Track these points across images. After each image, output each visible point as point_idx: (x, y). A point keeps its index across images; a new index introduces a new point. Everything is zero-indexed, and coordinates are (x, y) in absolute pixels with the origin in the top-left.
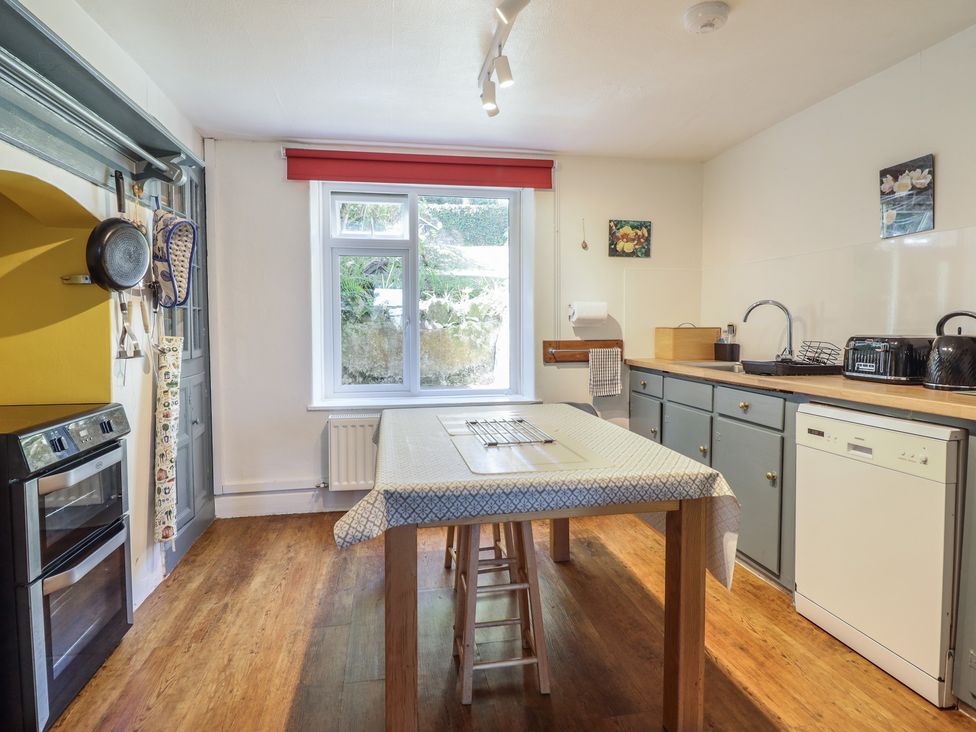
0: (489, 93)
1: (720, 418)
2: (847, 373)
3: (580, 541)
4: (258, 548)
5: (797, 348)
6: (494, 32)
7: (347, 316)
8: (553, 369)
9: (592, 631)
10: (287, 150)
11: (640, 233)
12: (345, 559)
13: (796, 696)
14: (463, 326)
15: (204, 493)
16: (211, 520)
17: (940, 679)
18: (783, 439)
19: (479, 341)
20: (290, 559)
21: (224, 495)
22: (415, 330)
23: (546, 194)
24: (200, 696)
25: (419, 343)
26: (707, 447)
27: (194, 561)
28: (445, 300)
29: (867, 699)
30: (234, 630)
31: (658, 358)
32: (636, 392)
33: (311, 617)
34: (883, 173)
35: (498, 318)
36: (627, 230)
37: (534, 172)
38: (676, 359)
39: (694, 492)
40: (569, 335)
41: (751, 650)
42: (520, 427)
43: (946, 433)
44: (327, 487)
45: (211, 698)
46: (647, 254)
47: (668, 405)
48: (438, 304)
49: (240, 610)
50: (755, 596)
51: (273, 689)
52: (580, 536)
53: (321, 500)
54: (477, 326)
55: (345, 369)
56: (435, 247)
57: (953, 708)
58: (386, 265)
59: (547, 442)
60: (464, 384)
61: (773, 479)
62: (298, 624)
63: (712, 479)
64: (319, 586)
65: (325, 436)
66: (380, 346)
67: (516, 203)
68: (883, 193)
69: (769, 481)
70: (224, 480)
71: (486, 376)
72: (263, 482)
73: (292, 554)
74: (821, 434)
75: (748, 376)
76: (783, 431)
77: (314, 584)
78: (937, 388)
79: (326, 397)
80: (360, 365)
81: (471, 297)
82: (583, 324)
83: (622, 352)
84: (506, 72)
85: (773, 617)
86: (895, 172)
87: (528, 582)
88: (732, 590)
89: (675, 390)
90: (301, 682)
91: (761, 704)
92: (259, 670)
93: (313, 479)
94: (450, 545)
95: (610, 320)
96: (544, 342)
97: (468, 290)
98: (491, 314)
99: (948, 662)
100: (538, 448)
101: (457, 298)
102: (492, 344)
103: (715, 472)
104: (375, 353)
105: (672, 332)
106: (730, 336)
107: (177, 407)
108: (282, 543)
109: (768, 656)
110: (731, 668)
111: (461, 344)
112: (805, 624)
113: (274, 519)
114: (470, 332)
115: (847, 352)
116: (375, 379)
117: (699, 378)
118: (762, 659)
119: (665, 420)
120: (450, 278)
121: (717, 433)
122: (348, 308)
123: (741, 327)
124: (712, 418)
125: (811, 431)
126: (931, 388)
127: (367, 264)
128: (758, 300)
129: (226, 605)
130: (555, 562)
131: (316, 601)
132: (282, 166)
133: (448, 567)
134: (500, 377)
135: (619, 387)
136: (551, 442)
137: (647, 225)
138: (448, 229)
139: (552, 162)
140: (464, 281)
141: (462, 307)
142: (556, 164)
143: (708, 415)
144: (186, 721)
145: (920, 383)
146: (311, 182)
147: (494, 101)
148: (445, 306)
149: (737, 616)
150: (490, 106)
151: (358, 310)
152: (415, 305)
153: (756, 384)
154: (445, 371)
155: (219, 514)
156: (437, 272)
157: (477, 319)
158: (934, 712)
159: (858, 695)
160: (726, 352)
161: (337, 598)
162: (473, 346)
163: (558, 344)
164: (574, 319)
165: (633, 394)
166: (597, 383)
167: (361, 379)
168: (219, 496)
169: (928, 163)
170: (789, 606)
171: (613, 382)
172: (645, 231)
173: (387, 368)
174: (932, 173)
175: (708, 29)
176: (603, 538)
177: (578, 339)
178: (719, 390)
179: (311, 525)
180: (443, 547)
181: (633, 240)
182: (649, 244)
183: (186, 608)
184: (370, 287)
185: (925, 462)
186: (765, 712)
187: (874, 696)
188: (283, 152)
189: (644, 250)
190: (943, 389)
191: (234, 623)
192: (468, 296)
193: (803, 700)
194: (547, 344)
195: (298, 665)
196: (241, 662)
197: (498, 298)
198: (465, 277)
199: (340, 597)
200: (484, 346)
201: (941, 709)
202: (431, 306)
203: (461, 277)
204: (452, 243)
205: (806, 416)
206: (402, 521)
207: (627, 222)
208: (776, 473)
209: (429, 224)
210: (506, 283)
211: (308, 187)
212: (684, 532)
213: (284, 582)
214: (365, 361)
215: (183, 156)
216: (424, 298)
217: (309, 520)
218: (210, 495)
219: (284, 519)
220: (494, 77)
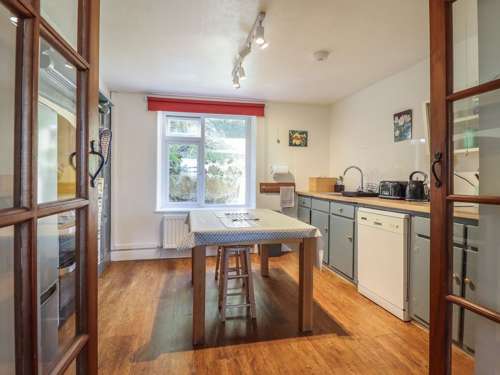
0: (236, 80)
1: (332, 216)
2: (380, 196)
3: (273, 269)
4: (132, 272)
5: (364, 186)
6: (238, 58)
7: (172, 171)
8: (264, 195)
9: (275, 299)
10: (148, 98)
11: (303, 136)
12: (171, 276)
13: (351, 318)
14: (225, 176)
15: (107, 249)
16: (108, 262)
17: (404, 310)
18: (354, 222)
19: (232, 183)
20: (147, 276)
21: (115, 250)
22: (203, 179)
23: (262, 119)
24: (116, 321)
25: (204, 184)
26: (327, 228)
27: (104, 277)
28: (217, 164)
29: (377, 319)
30: (127, 300)
31: (310, 191)
32: (301, 206)
33: (159, 295)
34: (395, 116)
35: (241, 173)
36: (297, 135)
37: (256, 109)
38: (317, 192)
39: (308, 235)
40: (271, 180)
41: (337, 305)
42: (246, 215)
43: (403, 216)
44: (162, 247)
45: (121, 321)
46: (306, 145)
47: (313, 211)
48: (213, 166)
49: (128, 293)
50: (343, 287)
51: (146, 318)
52: (274, 267)
53: (159, 253)
54: (231, 177)
55: (170, 195)
56: (211, 138)
57: (409, 321)
58: (188, 147)
59: (256, 220)
60: (225, 203)
61: (350, 239)
62: (153, 298)
63: (315, 230)
64: (161, 285)
65: (162, 224)
66: (186, 185)
67: (249, 122)
68: (395, 123)
69: (349, 240)
70: (116, 243)
71: (235, 199)
72: (133, 245)
73: (147, 274)
74: (366, 219)
75: (344, 198)
76: (354, 219)
77: (158, 285)
78: (409, 201)
79: (162, 207)
80: (177, 194)
81: (228, 163)
82: (277, 176)
83: (294, 188)
84: (243, 74)
85: (349, 294)
86: (399, 115)
87: (248, 274)
88: (322, 271)
89: (316, 204)
90: (157, 316)
91: (337, 320)
92: (139, 312)
93: (155, 243)
94: (217, 269)
95: (289, 175)
96: (260, 184)
97: (227, 160)
98: (237, 171)
99: (407, 303)
100: (253, 222)
101: (222, 163)
102: (238, 185)
103: (316, 228)
104: (183, 188)
105: (316, 180)
106: (341, 181)
107: (101, 208)
108: (143, 270)
109: (343, 306)
110: (328, 310)
111: (224, 185)
112: (361, 296)
113: (137, 261)
114: (227, 179)
115: (380, 187)
116: (183, 200)
117: (325, 199)
118: (341, 307)
119: (312, 218)
120: (219, 154)
121: (331, 222)
122: (171, 167)
123: (345, 178)
124: (329, 216)
125: (362, 218)
126: (406, 201)
127: (179, 146)
128: (350, 166)
129: (121, 292)
130: (263, 276)
131: (160, 290)
132: (145, 105)
133: (216, 278)
134: (241, 199)
135: (293, 204)
136: (258, 220)
137: (306, 133)
138: (218, 130)
139: (264, 105)
140: (225, 155)
141: (224, 168)
142: (266, 106)
143: (328, 214)
144: (112, 328)
145: (404, 199)
146: (158, 111)
147: (238, 83)
148: (216, 168)
149: (334, 294)
150: (237, 86)
151: (176, 169)
152: (203, 167)
153: (344, 200)
154: (216, 197)
155: (113, 259)
156: (213, 151)
157: (230, 173)
158: (402, 322)
159: (375, 317)
160: (339, 189)
161: (169, 289)
162: (229, 185)
163: (266, 184)
164: (273, 173)
165: (300, 207)
166: (283, 202)
167: (177, 200)
168: (113, 251)
169: (409, 112)
170: (356, 291)
171: (290, 201)
172: (305, 135)
173: (189, 195)
174: (411, 117)
175: (321, 61)
176: (284, 268)
177: (276, 182)
178: (332, 203)
179: (155, 263)
180: (214, 272)
181: (300, 139)
182: (307, 141)
183: (104, 293)
184: (180, 157)
185: (397, 227)
186: (338, 322)
187: (380, 318)
188: (146, 98)
189: (305, 143)
190: (411, 201)
191: (126, 298)
192: (227, 163)
193: (353, 319)
194: (261, 184)
195: (155, 311)
196: (131, 310)
197: (240, 164)
198: (226, 154)
199: (170, 289)
200: (234, 186)
201: (405, 322)
202: (210, 168)
203: (224, 154)
204: (220, 136)
205: (361, 212)
206: (201, 244)
207: (297, 131)
208: (352, 237)
209: (209, 127)
210: (245, 157)
211: (157, 114)
212: (305, 251)
213: (145, 284)
214: (179, 192)
215: (108, 103)
216: (207, 163)
217: (154, 262)
218: (109, 250)
219: (142, 261)
220: (238, 74)
